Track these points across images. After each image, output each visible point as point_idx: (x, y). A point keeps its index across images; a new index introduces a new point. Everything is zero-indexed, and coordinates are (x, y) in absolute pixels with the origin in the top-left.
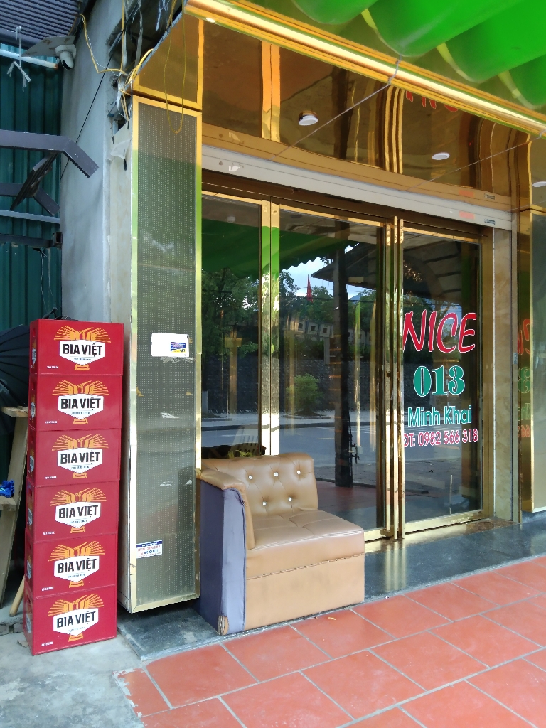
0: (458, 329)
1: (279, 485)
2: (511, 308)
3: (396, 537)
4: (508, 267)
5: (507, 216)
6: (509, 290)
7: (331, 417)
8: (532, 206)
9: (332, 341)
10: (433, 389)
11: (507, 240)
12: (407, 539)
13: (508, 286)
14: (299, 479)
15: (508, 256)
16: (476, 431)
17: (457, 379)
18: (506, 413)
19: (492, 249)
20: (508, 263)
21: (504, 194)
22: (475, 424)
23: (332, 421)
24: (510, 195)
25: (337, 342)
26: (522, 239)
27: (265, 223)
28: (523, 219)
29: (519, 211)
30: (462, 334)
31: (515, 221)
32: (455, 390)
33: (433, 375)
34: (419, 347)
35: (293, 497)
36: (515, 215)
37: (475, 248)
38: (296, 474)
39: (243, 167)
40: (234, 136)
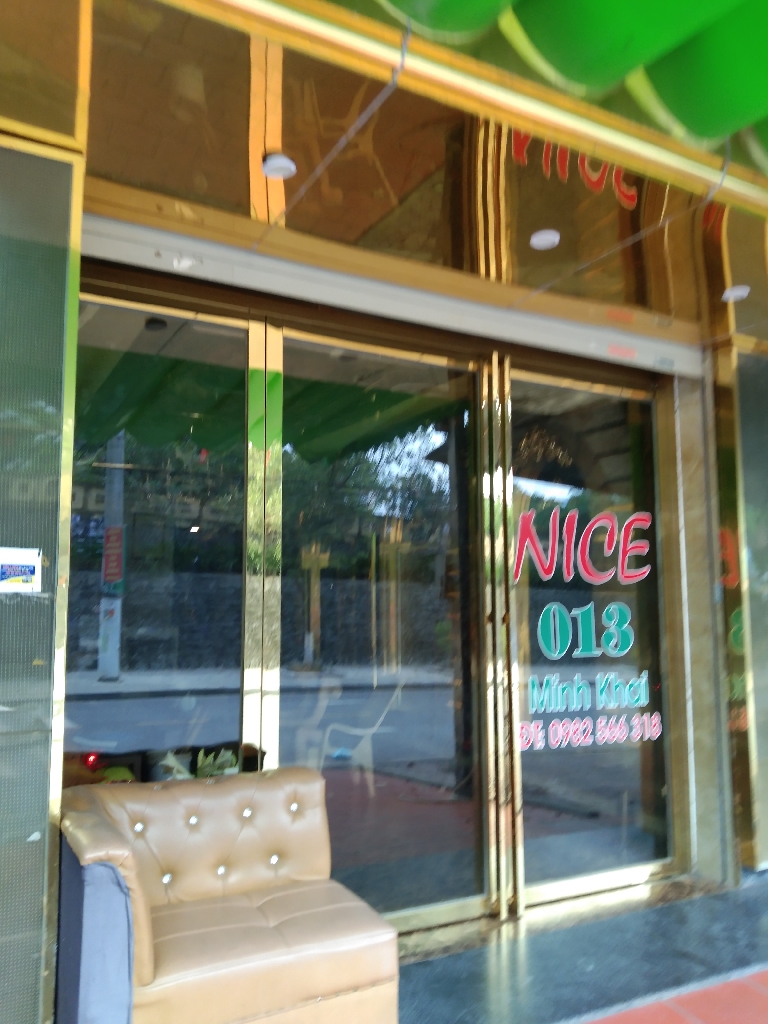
0: (618, 542)
1: (248, 833)
3: (504, 914)
4: (701, 440)
5: (695, 355)
6: (703, 477)
8: (736, 337)
10: (575, 645)
11: (697, 395)
12: (528, 919)
14: (294, 820)
15: (699, 421)
16: (656, 718)
17: (619, 625)
18: (706, 687)
19: (674, 412)
20: (701, 433)
21: (690, 318)
22: (656, 703)
26: (721, 394)
27: (255, 362)
28: (721, 360)
29: (715, 347)
30: (625, 553)
31: (708, 362)
33: (574, 620)
34: (547, 572)
35: (281, 855)
36: (709, 354)
37: (646, 409)
38: (289, 810)
39: (202, 262)
40: (185, 210)
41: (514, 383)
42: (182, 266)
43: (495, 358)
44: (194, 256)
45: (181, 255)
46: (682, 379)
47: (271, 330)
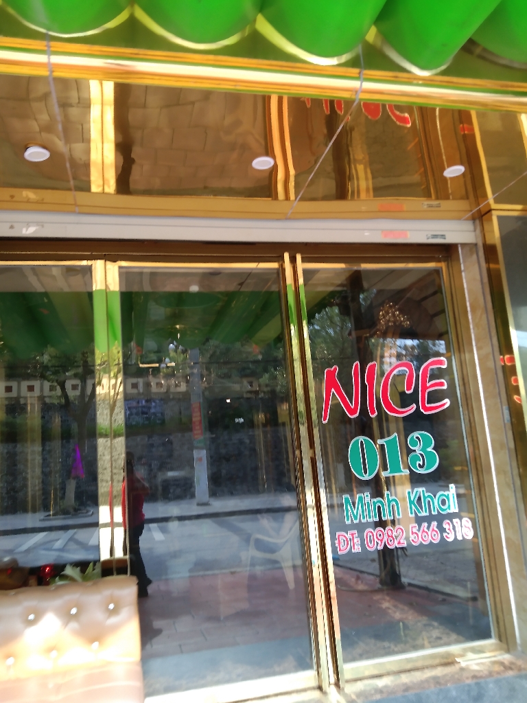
2: (492, 345)
4: (481, 291)
5: (469, 226)
6: (486, 322)
8: (494, 206)
11: (475, 256)
13: (484, 316)
14: (110, 616)
15: (478, 277)
20: (480, 286)
21: (462, 198)
24: (468, 198)
26: (490, 251)
28: (486, 226)
29: (481, 217)
30: (425, 388)
31: (478, 231)
32: (421, 467)
33: (382, 446)
34: (353, 412)
36: (477, 222)
38: (108, 609)
39: (43, 226)
40: (30, 194)
41: (305, 272)
42: (29, 231)
43: (286, 256)
44: (37, 223)
45: (28, 224)
46: (463, 245)
47: (110, 265)
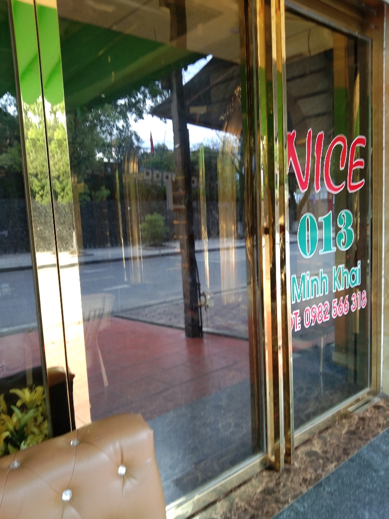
7: (176, 247)
9: (175, 184)
17: (346, 228)
23: (178, 250)
25: (181, 184)
32: (344, 244)
